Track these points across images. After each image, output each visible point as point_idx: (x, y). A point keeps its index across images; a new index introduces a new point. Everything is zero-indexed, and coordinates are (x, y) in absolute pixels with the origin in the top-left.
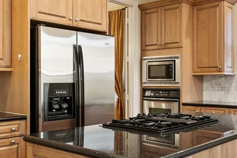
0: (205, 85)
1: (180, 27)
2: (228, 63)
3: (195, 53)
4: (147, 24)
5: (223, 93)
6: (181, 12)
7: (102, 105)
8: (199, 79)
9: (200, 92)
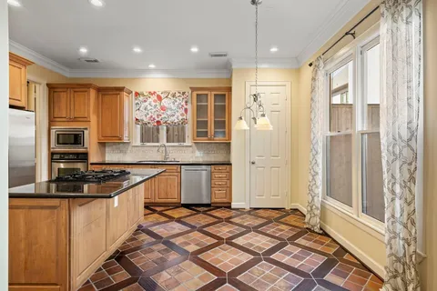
0: (107, 149)
1: (89, 106)
2: (126, 134)
3: (101, 126)
4: (55, 100)
5: (121, 154)
6: (89, 95)
7: (24, 168)
8: (102, 145)
9: (103, 154)
